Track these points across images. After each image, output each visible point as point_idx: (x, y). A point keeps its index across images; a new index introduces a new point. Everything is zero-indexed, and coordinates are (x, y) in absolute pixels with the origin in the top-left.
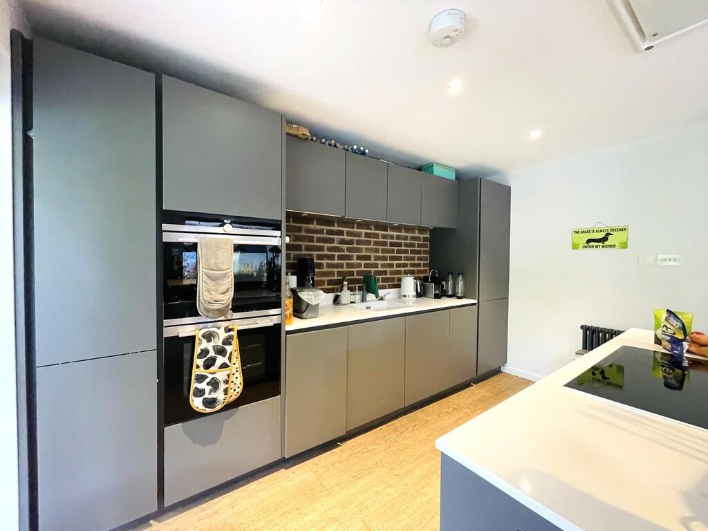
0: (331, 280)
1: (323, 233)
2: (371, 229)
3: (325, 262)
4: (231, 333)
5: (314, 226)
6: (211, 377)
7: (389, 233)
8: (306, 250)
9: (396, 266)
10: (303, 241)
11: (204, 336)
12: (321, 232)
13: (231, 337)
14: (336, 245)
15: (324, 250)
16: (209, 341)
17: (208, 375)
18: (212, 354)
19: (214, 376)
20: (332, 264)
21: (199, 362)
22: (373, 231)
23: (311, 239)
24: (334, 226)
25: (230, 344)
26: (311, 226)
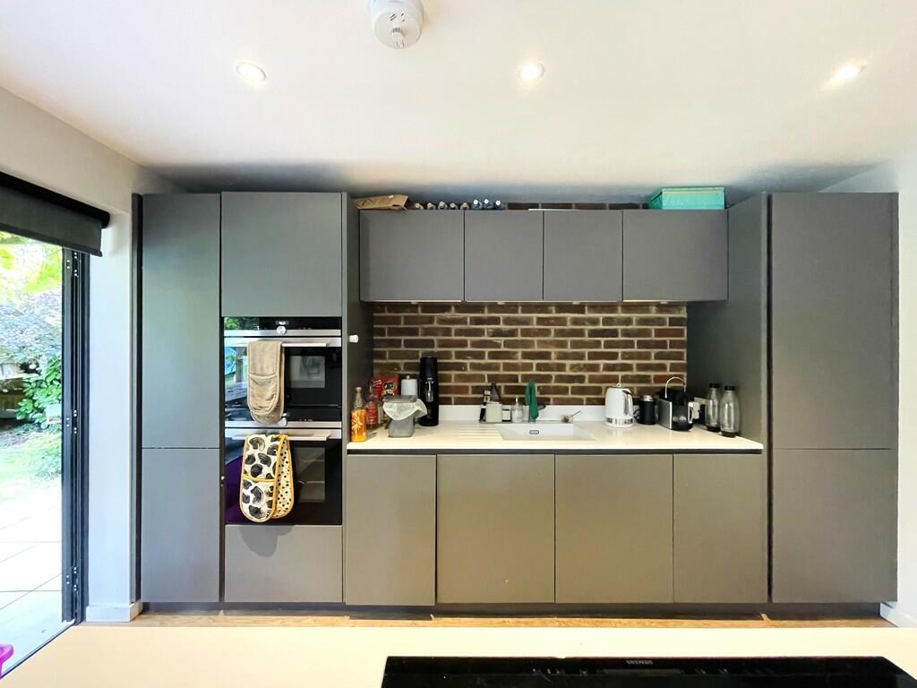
0: (477, 387)
1: (466, 323)
2: (550, 312)
3: (468, 362)
4: (277, 443)
5: (452, 314)
6: (254, 485)
7: (588, 315)
8: (440, 346)
9: (604, 369)
10: (436, 335)
11: (252, 442)
12: (463, 321)
13: (276, 447)
14: (486, 338)
15: (467, 346)
16: (255, 448)
17: (252, 483)
18: (258, 462)
19: (256, 485)
20: (480, 364)
21: (247, 467)
22: (554, 315)
23: (448, 332)
24: (483, 312)
25: (274, 454)
26: (447, 315)
